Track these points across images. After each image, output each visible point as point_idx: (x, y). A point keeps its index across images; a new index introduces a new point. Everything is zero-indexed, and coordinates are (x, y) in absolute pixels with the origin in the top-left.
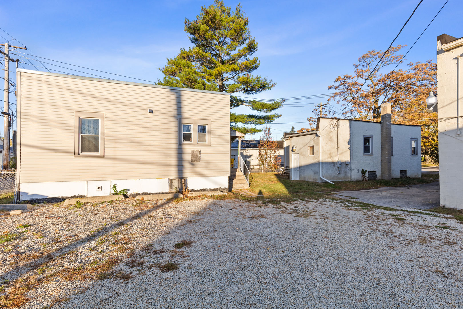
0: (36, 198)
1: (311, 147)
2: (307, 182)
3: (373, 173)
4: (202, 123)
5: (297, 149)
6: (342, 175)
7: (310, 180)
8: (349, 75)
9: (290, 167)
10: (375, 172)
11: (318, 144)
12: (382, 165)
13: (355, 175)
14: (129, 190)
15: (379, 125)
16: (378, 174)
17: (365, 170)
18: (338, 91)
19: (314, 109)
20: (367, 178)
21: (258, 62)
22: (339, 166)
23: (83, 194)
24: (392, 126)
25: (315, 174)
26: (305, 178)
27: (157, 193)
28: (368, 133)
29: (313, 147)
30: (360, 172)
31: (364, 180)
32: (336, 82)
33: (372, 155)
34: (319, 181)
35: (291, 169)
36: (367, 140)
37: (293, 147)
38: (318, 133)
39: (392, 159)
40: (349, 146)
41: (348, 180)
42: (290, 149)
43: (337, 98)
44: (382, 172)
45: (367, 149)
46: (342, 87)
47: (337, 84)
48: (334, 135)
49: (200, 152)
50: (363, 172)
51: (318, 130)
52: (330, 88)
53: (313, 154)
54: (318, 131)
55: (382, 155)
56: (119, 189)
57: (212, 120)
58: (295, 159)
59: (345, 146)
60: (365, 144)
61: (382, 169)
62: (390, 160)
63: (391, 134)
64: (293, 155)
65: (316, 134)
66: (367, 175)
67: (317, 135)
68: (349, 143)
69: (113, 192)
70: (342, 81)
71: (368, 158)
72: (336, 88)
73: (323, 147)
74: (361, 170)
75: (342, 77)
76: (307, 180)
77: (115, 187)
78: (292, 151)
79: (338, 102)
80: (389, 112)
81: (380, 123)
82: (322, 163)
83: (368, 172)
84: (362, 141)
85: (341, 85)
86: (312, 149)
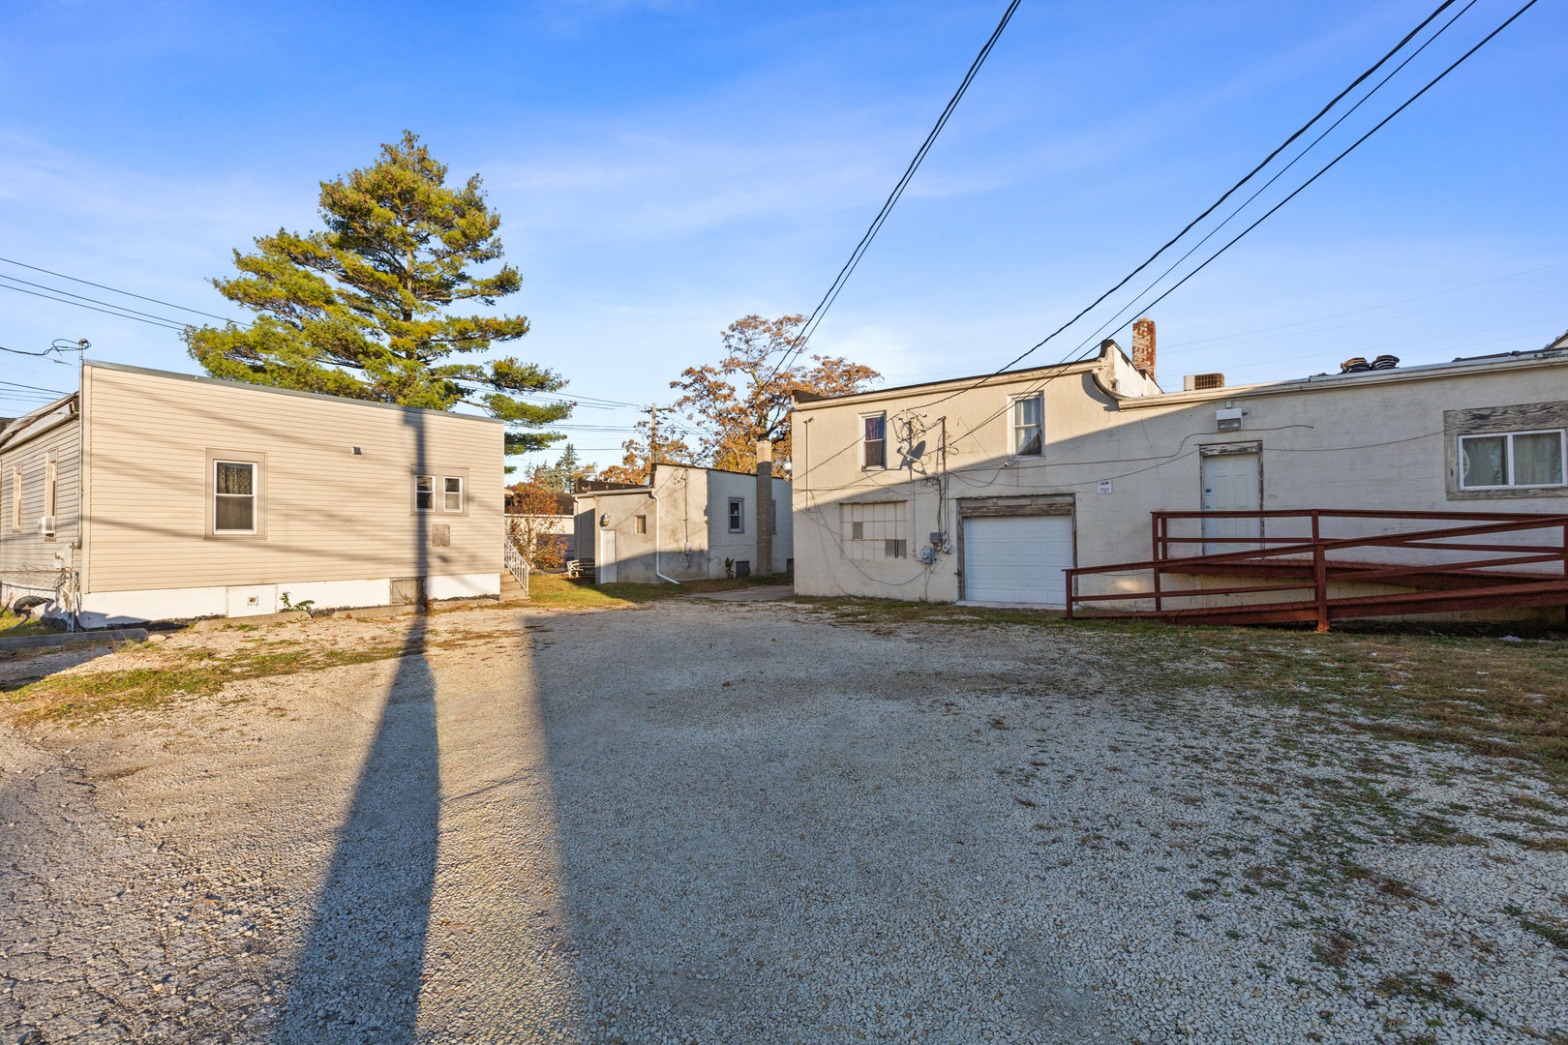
0: (121, 623)
1: (639, 517)
2: (634, 585)
3: (744, 565)
4: (453, 474)
5: (611, 522)
6: (693, 570)
7: (638, 582)
8: (710, 366)
9: (597, 564)
10: (748, 562)
11: (653, 512)
12: (758, 550)
13: (715, 569)
14: (312, 602)
15: (754, 478)
16: (753, 567)
17: (730, 560)
18: (690, 393)
19: (639, 423)
20: (735, 575)
21: (526, 324)
22: (689, 555)
23: (220, 612)
24: (773, 481)
25: (647, 568)
26: (628, 578)
27: (368, 608)
28: (736, 493)
29: (643, 518)
30: (724, 564)
31: (730, 577)
32: (685, 377)
33: (742, 532)
34: (654, 582)
35: (599, 568)
36: (734, 506)
37: (603, 517)
38: (653, 493)
39: (773, 539)
40: (706, 518)
41: (702, 578)
42: (597, 520)
43: (688, 408)
44: (759, 563)
45: (735, 522)
46: (697, 386)
47: (687, 380)
48: (680, 494)
49: (449, 528)
50: (728, 564)
51: (652, 487)
52: (673, 385)
53: (644, 531)
54: (654, 490)
55: (759, 532)
56: (293, 602)
57: (471, 469)
58: (607, 542)
59: (698, 517)
60: (732, 512)
61: (758, 557)
62: (770, 542)
63: (771, 495)
64: (602, 532)
65: (650, 493)
66: (734, 568)
67: (651, 497)
68: (706, 512)
69: (281, 605)
70: (698, 375)
71: (736, 539)
72: (685, 387)
73: (661, 519)
74: (725, 559)
75: (698, 369)
76: (632, 581)
77: (285, 598)
78: (602, 524)
79: (690, 417)
80: (768, 458)
81: (755, 475)
82: (660, 553)
83: (737, 563)
84: (726, 508)
85: (695, 381)
86: (641, 521)
